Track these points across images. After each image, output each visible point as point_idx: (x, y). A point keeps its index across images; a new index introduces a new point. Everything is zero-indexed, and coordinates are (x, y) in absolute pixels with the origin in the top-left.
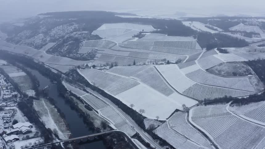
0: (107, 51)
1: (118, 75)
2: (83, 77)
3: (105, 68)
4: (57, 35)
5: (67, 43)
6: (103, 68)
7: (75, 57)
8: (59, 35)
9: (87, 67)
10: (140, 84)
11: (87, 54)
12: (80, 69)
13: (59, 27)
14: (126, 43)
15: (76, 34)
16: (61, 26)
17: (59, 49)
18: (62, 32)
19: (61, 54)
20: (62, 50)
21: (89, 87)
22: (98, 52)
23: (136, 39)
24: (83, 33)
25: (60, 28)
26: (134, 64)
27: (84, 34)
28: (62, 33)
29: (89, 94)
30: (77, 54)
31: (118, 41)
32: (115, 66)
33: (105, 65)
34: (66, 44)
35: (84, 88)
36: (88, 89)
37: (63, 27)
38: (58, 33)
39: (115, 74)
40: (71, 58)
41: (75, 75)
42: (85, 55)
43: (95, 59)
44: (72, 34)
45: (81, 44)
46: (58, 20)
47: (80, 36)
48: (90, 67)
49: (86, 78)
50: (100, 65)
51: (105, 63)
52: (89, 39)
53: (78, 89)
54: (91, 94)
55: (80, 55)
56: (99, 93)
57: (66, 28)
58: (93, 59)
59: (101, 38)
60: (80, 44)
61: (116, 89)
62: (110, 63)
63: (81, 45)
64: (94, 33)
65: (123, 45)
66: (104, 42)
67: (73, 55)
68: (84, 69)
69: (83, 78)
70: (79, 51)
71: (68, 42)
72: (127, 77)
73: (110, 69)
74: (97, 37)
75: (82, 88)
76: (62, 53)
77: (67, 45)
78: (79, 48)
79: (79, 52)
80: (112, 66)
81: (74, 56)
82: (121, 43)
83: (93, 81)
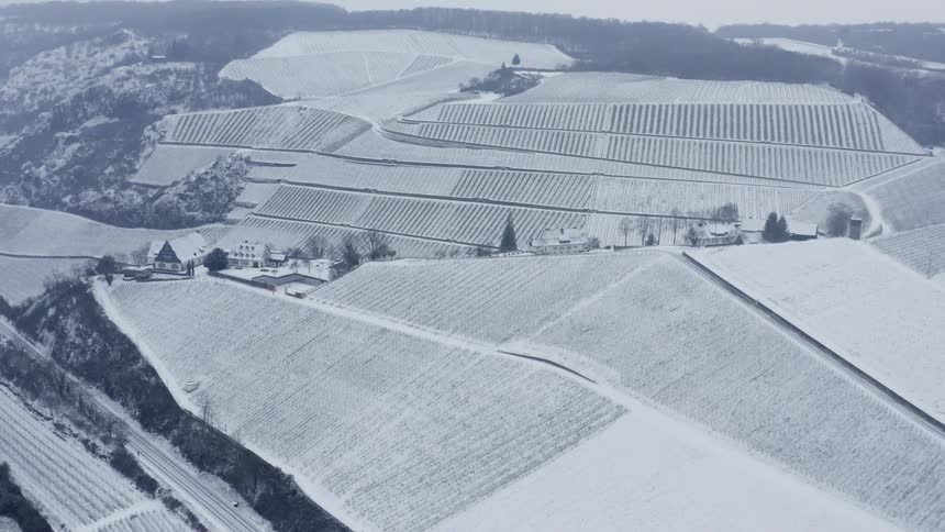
0: (312, 170)
1: (402, 327)
2: (124, 338)
3: (303, 271)
4: (34, 95)
5: (70, 127)
6: (283, 271)
7: (109, 206)
8: (42, 98)
9: (168, 266)
10: (621, 411)
11: (181, 188)
12: (118, 280)
13: (48, 55)
14: (431, 116)
15: (126, 79)
16: (62, 50)
17: (24, 166)
18: (61, 77)
19: (34, 190)
20: (42, 168)
21: (165, 432)
22: (255, 172)
23: (488, 98)
24: (168, 72)
25: (52, 60)
26: (509, 244)
27: (172, 78)
28: (61, 83)
29: (155, 506)
30: (126, 186)
31: (381, 109)
32: (374, 256)
33: (296, 254)
34: (66, 135)
35: (121, 441)
36: (156, 454)
37: (68, 54)
38: (42, 86)
39: (377, 320)
40: (85, 212)
41: (70, 325)
42: (170, 196)
43: (230, 216)
44: (107, 80)
45: (154, 129)
46: (56, 30)
47: (148, 85)
48: (190, 267)
49: (146, 350)
50: (260, 249)
51: (297, 241)
52: (199, 104)
53: (73, 449)
54: (173, 504)
55: (140, 192)
56: (248, 499)
57: (83, 56)
58: (220, 220)
59: (276, 100)
60: (147, 131)
61: (398, 459)
62: (335, 241)
63: (154, 136)
64: (233, 71)
65: (414, 130)
66: (291, 119)
67: (100, 196)
68: (144, 278)
69: (130, 350)
70: (135, 171)
71: (80, 122)
72: (488, 349)
73: (334, 278)
74: (253, 95)
75: (105, 440)
76: (37, 182)
77: (70, 140)
78: (137, 157)
79: (134, 179)
80: (350, 261)
81: (106, 199)
82: (400, 119)
83: (205, 381)
